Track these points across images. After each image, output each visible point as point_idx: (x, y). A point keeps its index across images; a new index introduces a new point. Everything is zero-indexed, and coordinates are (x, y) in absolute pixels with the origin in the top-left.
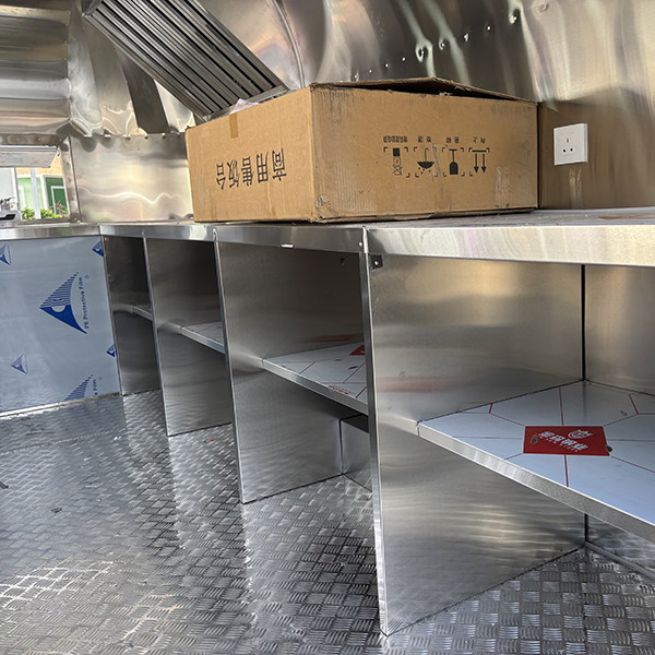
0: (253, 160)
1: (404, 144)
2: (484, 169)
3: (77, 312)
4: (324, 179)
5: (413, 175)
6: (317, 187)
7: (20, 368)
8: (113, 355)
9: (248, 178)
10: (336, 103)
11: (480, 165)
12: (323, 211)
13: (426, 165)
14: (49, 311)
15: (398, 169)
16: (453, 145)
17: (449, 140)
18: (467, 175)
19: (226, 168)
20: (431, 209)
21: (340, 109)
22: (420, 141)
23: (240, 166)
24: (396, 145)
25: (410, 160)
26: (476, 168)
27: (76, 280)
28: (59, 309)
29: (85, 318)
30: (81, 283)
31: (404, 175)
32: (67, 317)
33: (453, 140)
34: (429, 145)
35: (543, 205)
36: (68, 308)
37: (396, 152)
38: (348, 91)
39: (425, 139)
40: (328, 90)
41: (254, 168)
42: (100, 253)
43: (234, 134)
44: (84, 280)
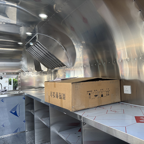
0: (59, 93)
1: (91, 92)
2: (109, 95)
3: (18, 113)
4: (74, 103)
5: (93, 98)
6: (72, 104)
7: (4, 126)
8: (25, 122)
9: (57, 97)
10: (77, 86)
11: (108, 94)
12: (73, 109)
13: (96, 96)
14: (11, 112)
15: (90, 97)
16: (102, 91)
17: (101, 90)
18: (105, 96)
19: (53, 93)
20: (97, 105)
21: (78, 87)
22: (95, 91)
23: (56, 94)
24: (90, 93)
25: (92, 96)
26: (107, 95)
27: (18, 105)
28: (14, 112)
29: (19, 114)
30: (19, 106)
31: (91, 99)
32: (15, 114)
33: (102, 90)
34: (97, 92)
35: (122, 101)
36: (16, 112)
37: (90, 94)
38: (80, 83)
39: (96, 90)
40: (75, 84)
41: (59, 95)
42: (24, 99)
43: (55, 87)
44: (20, 105)
